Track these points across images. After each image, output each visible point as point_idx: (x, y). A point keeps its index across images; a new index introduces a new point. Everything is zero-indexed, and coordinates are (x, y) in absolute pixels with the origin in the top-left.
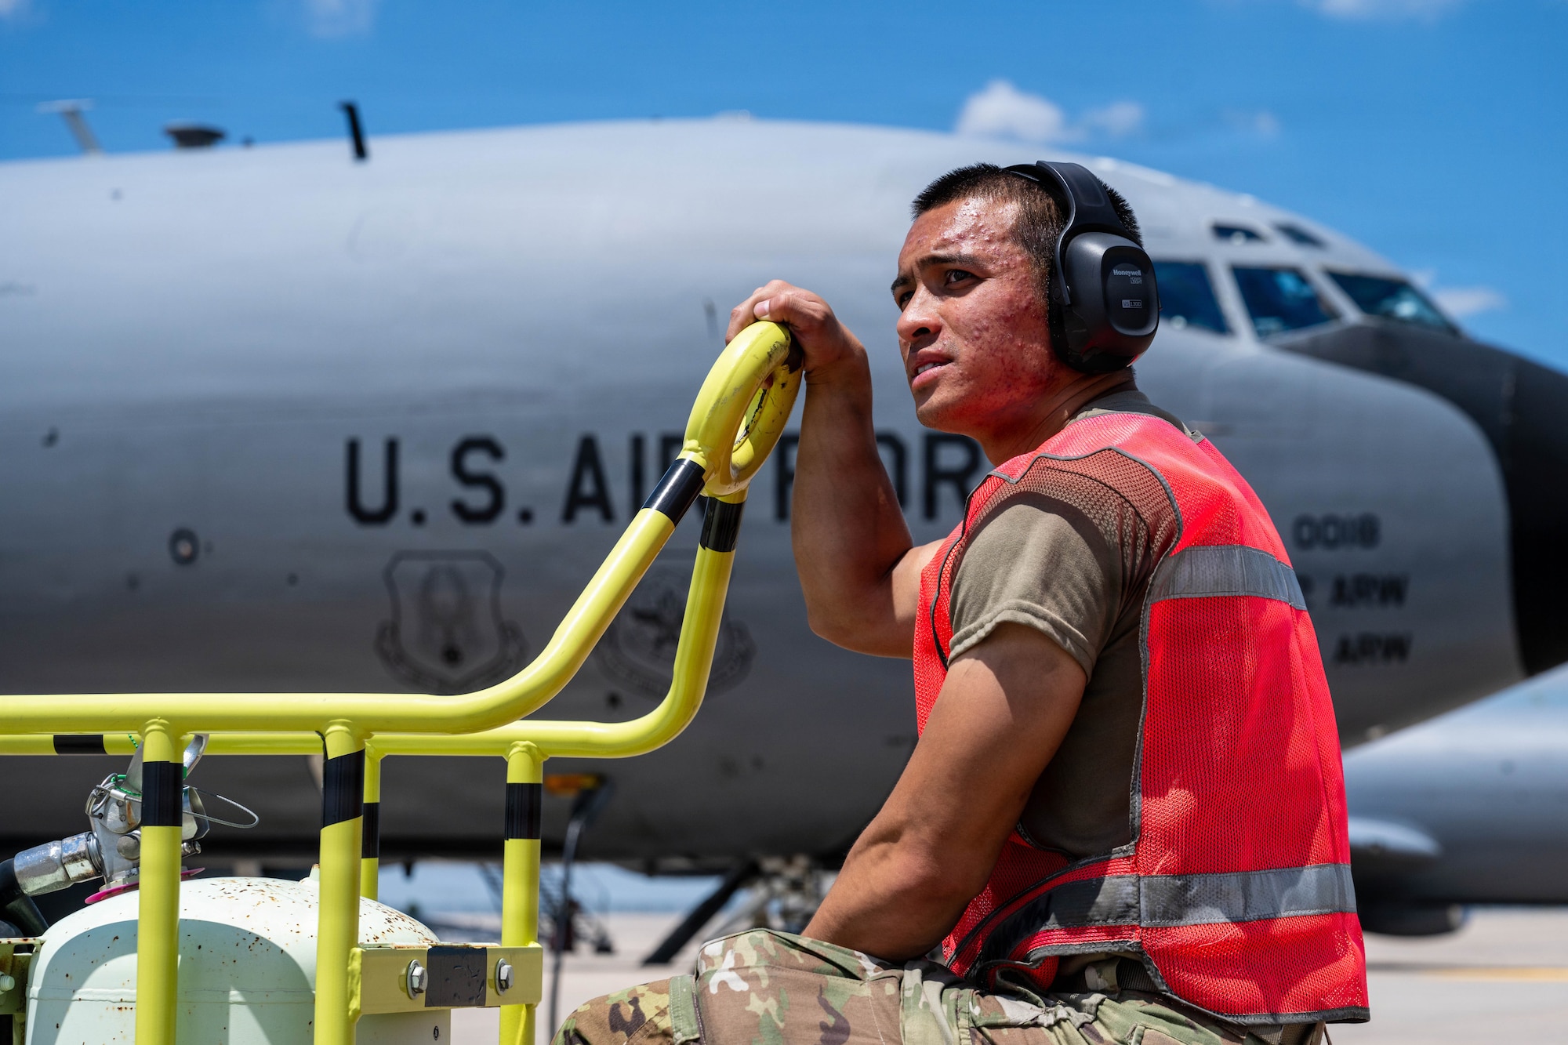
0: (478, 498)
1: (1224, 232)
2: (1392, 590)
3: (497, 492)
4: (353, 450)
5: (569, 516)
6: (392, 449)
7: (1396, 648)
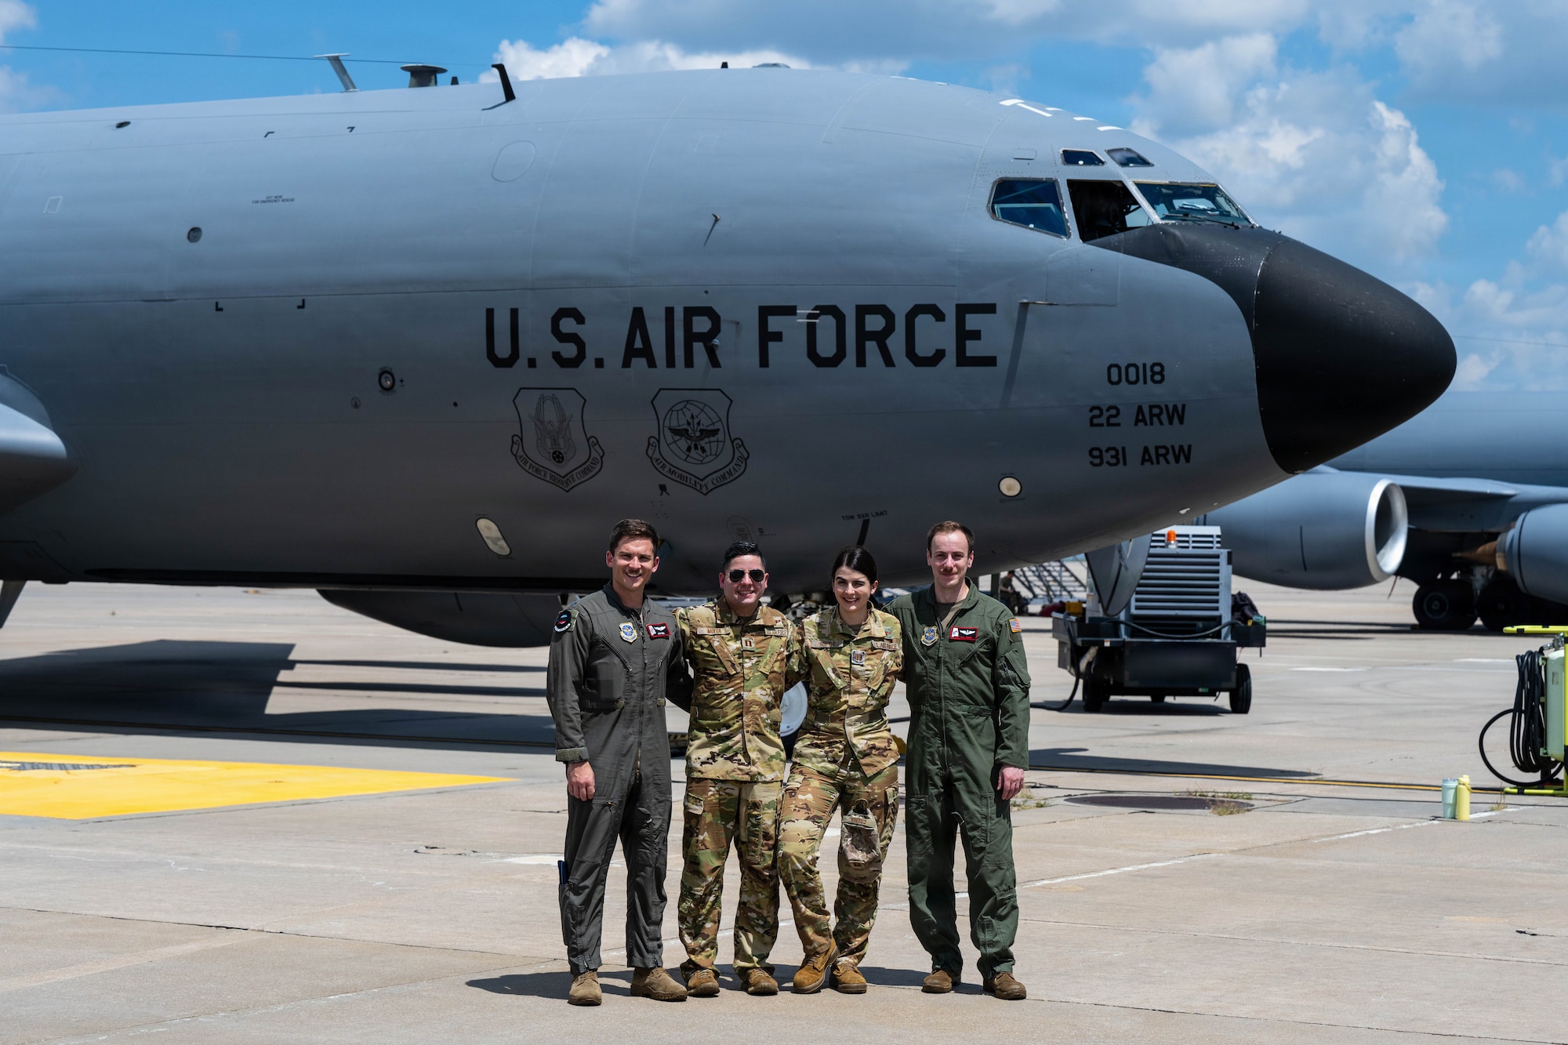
0: (569, 350)
1: (1071, 157)
2: (1177, 414)
3: (581, 345)
4: (490, 313)
5: (626, 364)
6: (514, 313)
7: (1183, 453)
